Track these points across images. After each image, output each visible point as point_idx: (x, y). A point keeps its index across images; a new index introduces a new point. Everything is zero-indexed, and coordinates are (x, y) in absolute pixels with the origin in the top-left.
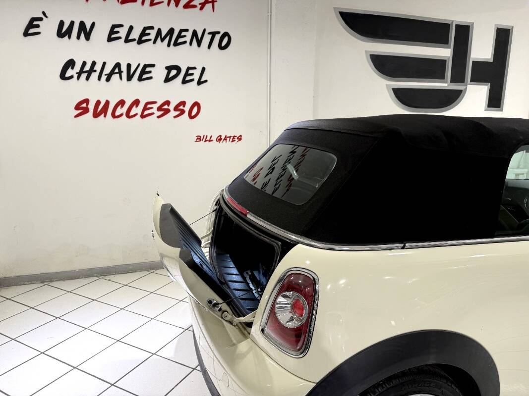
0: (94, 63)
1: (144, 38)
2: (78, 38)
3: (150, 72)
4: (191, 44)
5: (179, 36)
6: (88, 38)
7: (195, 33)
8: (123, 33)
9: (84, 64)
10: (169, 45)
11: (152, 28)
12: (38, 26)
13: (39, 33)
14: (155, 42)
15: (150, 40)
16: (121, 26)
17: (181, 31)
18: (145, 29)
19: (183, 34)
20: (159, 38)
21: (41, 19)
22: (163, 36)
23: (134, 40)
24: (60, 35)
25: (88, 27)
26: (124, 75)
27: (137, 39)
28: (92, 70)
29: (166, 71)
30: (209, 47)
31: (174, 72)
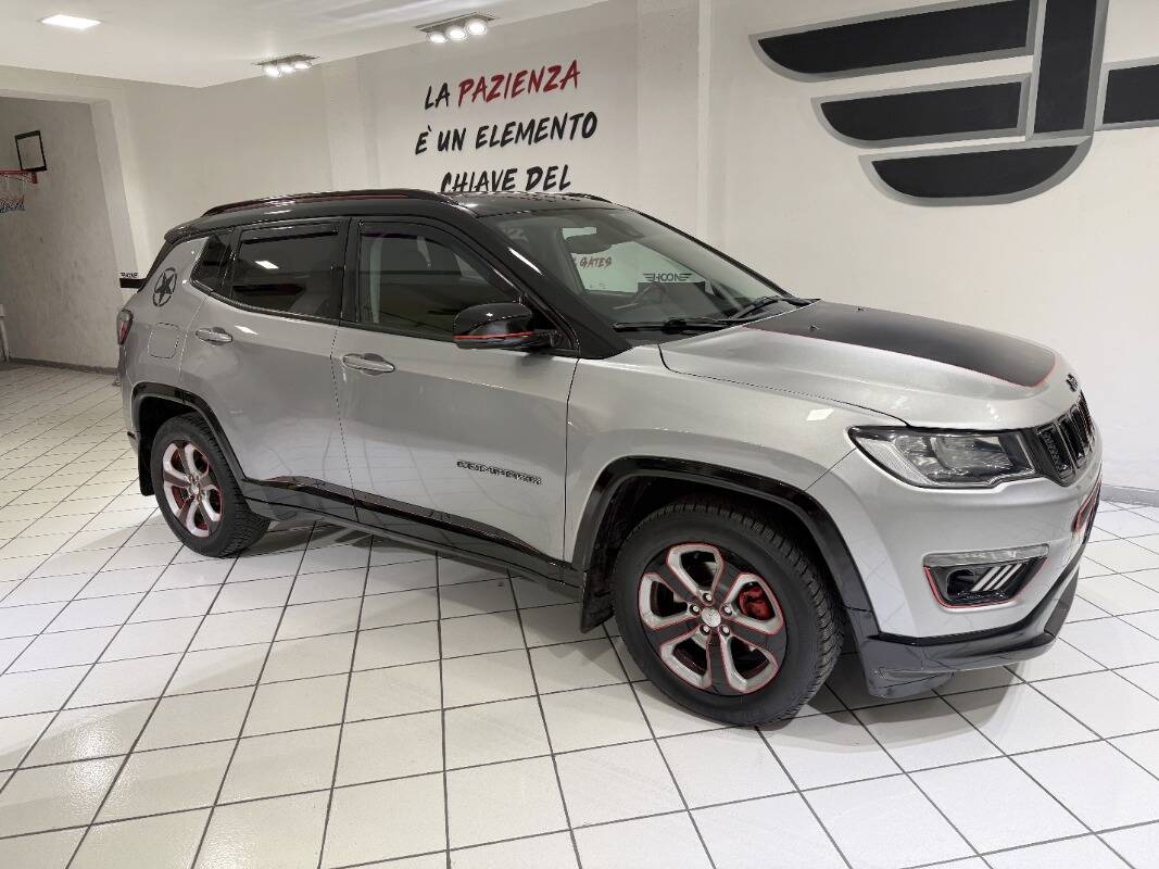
0: (465, 175)
1: (508, 138)
2: (453, 149)
3: (513, 179)
4: (552, 137)
5: (541, 128)
6: (460, 148)
7: (556, 121)
8: (488, 133)
9: (458, 176)
10: (530, 143)
11: (513, 124)
12: (425, 141)
13: (425, 149)
14: (516, 142)
15: (512, 139)
16: (486, 128)
17: (543, 121)
18: (508, 126)
19: (544, 125)
20: (520, 137)
21: (426, 134)
22: (524, 130)
23: (498, 142)
24: (441, 148)
25: (460, 133)
26: (490, 185)
27: (500, 139)
28: (464, 183)
29: (527, 176)
30: (572, 137)
31: (535, 176)
